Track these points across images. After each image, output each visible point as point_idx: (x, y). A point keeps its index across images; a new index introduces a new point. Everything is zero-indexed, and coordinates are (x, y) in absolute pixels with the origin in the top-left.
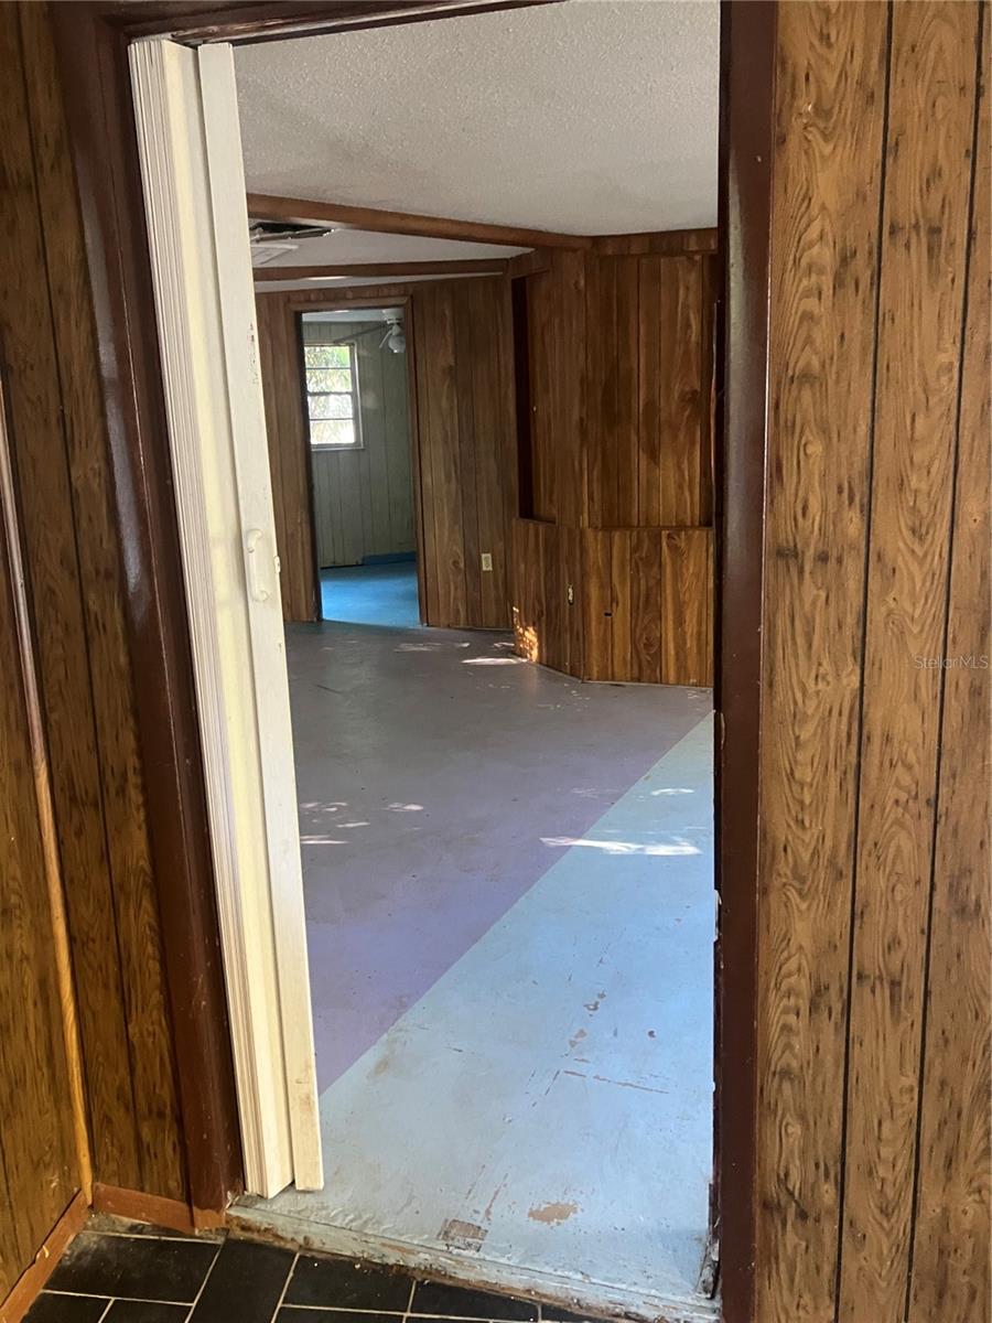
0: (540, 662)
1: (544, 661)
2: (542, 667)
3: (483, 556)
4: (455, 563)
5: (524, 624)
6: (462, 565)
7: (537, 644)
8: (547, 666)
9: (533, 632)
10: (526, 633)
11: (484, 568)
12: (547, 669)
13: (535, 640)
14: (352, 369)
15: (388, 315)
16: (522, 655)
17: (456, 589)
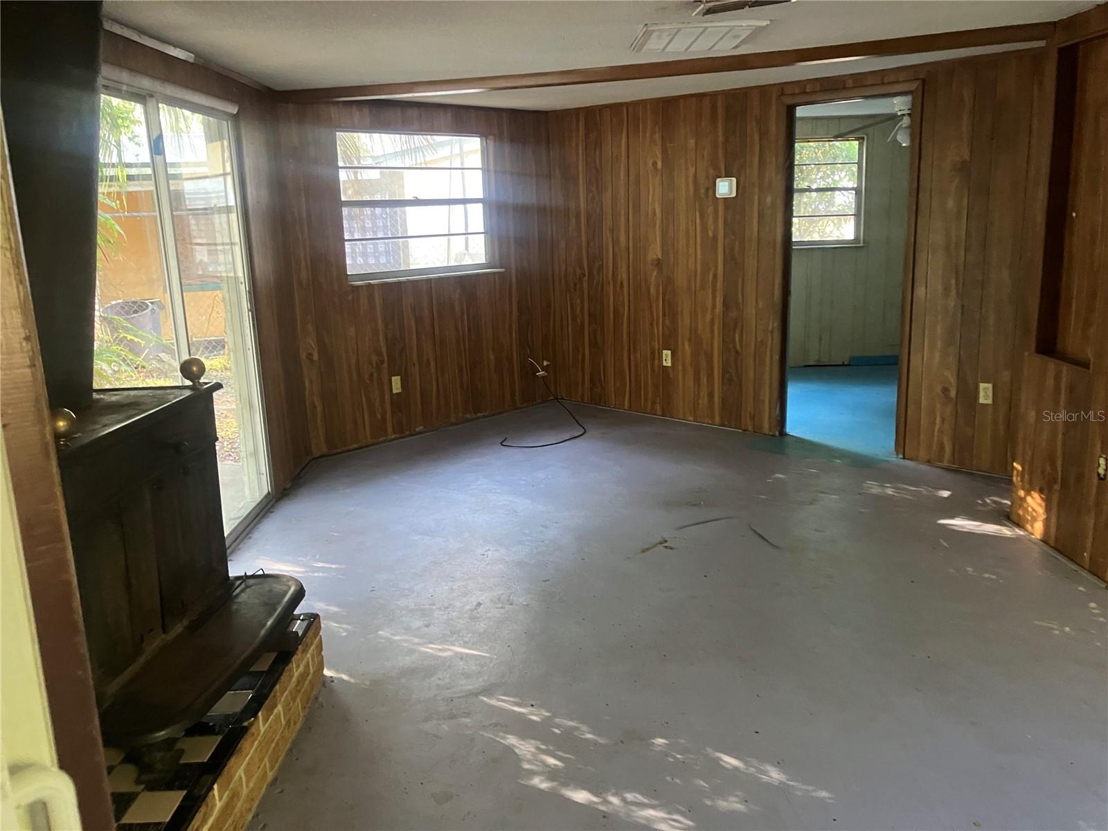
0: (1045, 541)
1: (1052, 542)
2: (1046, 548)
3: (982, 386)
4: (945, 390)
5: (1027, 486)
6: (953, 394)
7: (1043, 517)
8: (1055, 549)
9: (1039, 500)
10: (1029, 499)
11: (982, 401)
12: (1052, 552)
13: (1041, 511)
14: (859, 164)
15: (899, 105)
16: (1019, 524)
17: (943, 420)
